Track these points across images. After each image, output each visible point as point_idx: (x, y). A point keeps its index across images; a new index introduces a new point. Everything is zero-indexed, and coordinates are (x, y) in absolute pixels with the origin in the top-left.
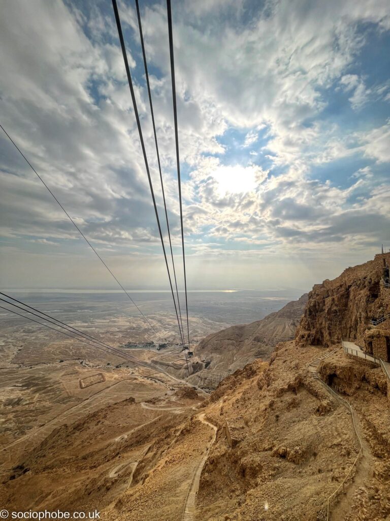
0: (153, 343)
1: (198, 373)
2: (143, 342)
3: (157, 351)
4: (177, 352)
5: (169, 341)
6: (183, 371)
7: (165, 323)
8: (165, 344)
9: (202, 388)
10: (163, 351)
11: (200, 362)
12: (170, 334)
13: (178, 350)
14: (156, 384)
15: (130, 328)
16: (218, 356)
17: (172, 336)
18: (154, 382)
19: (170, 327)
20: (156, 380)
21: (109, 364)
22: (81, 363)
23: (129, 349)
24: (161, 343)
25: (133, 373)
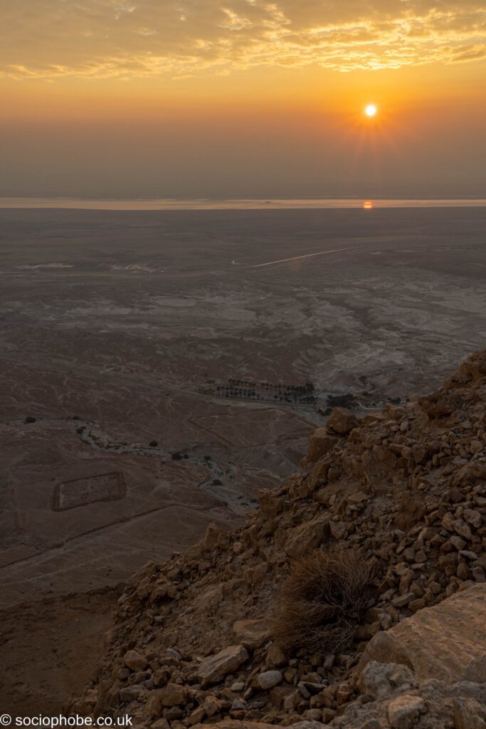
0: (310, 387)
2: (281, 381)
5: (374, 386)
8: (350, 397)
12: (383, 360)
19: (394, 334)
21: (154, 444)
22: (80, 431)
23: (229, 402)
24: (342, 389)
25: (217, 483)
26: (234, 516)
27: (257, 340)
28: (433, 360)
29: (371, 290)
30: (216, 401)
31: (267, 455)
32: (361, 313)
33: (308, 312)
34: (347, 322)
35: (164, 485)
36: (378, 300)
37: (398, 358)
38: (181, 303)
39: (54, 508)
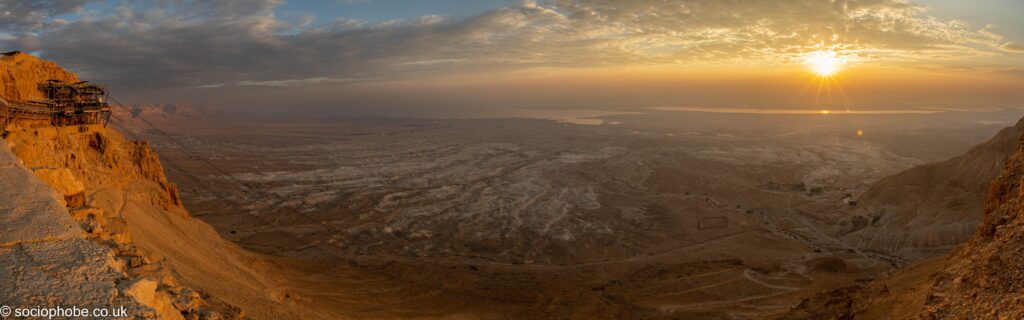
0: (803, 185)
1: (860, 232)
2: (790, 183)
3: (808, 198)
4: (834, 200)
5: (828, 183)
6: (837, 227)
7: (829, 157)
8: (819, 188)
9: (864, 251)
10: (814, 198)
11: (865, 216)
12: (831, 173)
13: (836, 198)
14: (796, 241)
15: (777, 163)
16: (893, 208)
17: (834, 174)
18: (793, 238)
19: (834, 163)
20: (797, 236)
21: (738, 207)
22: (707, 200)
23: (769, 191)
24: (816, 185)
25: (767, 223)
26: (775, 236)
27: (779, 166)
28: (850, 172)
30: (763, 190)
31: (787, 212)
32: (820, 155)
33: (799, 155)
34: (815, 159)
35: (744, 223)
36: (826, 149)
37: (836, 172)
38: (746, 150)
39: (699, 228)
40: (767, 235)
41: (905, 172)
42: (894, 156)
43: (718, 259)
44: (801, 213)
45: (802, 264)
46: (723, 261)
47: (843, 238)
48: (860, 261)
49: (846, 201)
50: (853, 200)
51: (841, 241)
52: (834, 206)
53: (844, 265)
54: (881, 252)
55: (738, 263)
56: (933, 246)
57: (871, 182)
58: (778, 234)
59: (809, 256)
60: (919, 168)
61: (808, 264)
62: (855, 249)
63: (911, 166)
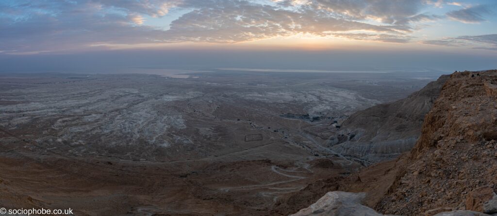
0: (308, 115)
1: (342, 144)
2: (301, 114)
3: (310, 123)
4: (327, 125)
5: (323, 115)
6: (328, 141)
7: (324, 99)
8: (318, 117)
9: (344, 156)
10: (316, 123)
11: (346, 135)
12: (325, 108)
13: (328, 123)
14: (304, 149)
15: (293, 102)
16: (363, 130)
17: (327, 110)
18: (302, 147)
19: (327, 102)
20: (304, 146)
21: (269, 128)
22: (251, 124)
23: (288, 118)
24: (316, 115)
25: (286, 138)
26: (291, 146)
27: (294, 104)
28: (337, 108)
29: (320, 92)
30: (284, 118)
31: (299, 131)
32: (319, 97)
33: (306, 97)
34: (316, 99)
35: (272, 138)
36: (322, 94)
37: (328, 108)
38: (274, 94)
39: (245, 141)
40: (286, 145)
41: (370, 109)
42: (363, 98)
43: (257, 159)
44: (307, 132)
45: (307, 163)
46: (259, 161)
47: (332, 148)
48: (343, 161)
49: (334, 125)
50: (339, 124)
51: (331, 150)
52: (327, 129)
53: (333, 164)
54: (355, 157)
55: (269, 162)
56: (386, 153)
57: (350, 114)
58: (293, 144)
59: (312, 158)
60: (379, 106)
61: (311, 163)
62: (339, 154)
63: (374, 105)
